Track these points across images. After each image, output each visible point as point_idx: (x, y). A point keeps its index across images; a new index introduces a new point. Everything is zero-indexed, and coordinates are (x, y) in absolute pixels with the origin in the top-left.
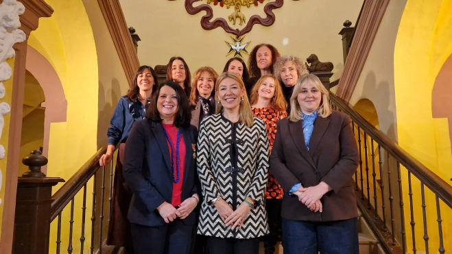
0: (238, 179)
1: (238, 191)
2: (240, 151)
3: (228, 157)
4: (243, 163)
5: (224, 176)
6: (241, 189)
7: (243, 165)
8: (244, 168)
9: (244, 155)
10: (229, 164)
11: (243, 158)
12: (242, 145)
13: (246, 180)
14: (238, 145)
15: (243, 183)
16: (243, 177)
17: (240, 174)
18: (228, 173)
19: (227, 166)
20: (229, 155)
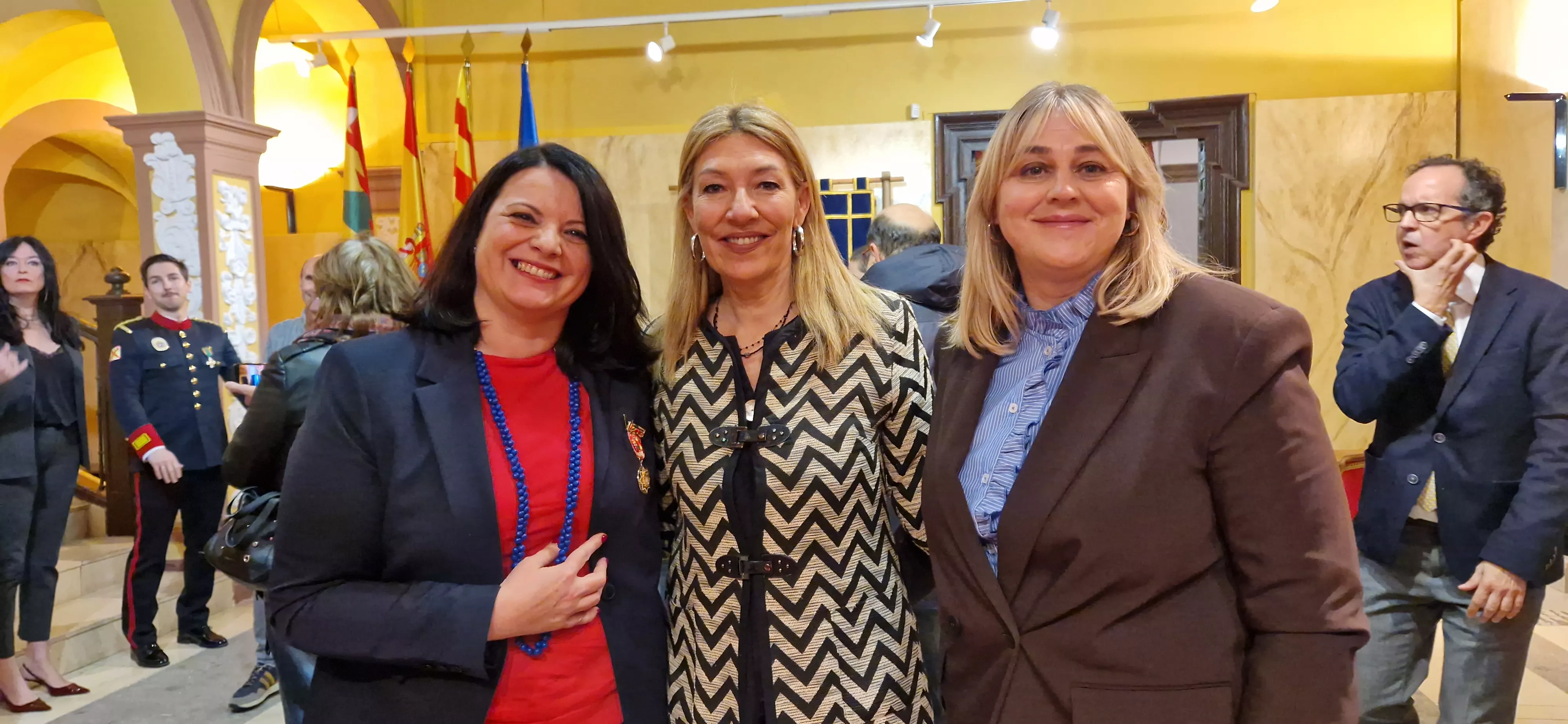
0: (772, 605)
1: (776, 664)
2: (772, 482)
3: (719, 514)
4: (788, 535)
5: (712, 594)
6: (789, 650)
7: (788, 545)
8: (796, 556)
9: (790, 498)
10: (729, 543)
11: (788, 514)
12: (784, 453)
13: (811, 611)
14: (764, 452)
15: (798, 626)
16: (795, 596)
17: (778, 583)
18: (725, 582)
19: (722, 550)
20: (720, 505)
